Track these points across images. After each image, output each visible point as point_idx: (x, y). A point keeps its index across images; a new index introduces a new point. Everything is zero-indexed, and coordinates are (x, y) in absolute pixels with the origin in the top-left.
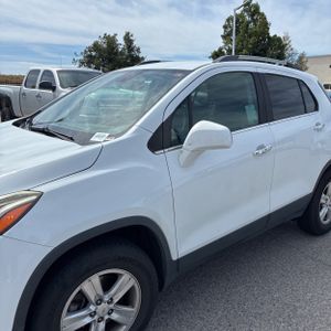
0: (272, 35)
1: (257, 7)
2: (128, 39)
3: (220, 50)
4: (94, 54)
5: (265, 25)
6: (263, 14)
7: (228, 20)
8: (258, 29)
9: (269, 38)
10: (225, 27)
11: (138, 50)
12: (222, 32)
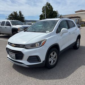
0: (54, 11)
1: (50, 4)
2: (20, 12)
3: (42, 14)
4: (11, 17)
5: (52, 8)
6: (51, 6)
7: (43, 7)
8: (50, 9)
9: (53, 11)
10: (42, 9)
11: (23, 15)
12: (42, 10)
